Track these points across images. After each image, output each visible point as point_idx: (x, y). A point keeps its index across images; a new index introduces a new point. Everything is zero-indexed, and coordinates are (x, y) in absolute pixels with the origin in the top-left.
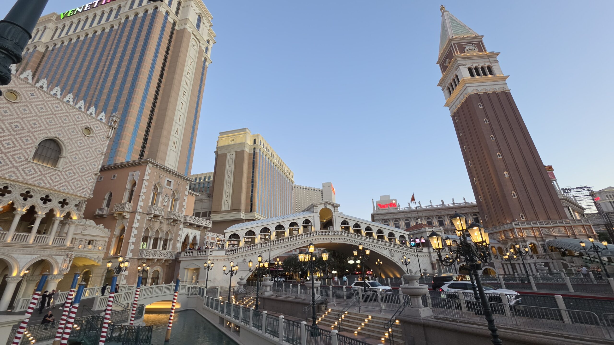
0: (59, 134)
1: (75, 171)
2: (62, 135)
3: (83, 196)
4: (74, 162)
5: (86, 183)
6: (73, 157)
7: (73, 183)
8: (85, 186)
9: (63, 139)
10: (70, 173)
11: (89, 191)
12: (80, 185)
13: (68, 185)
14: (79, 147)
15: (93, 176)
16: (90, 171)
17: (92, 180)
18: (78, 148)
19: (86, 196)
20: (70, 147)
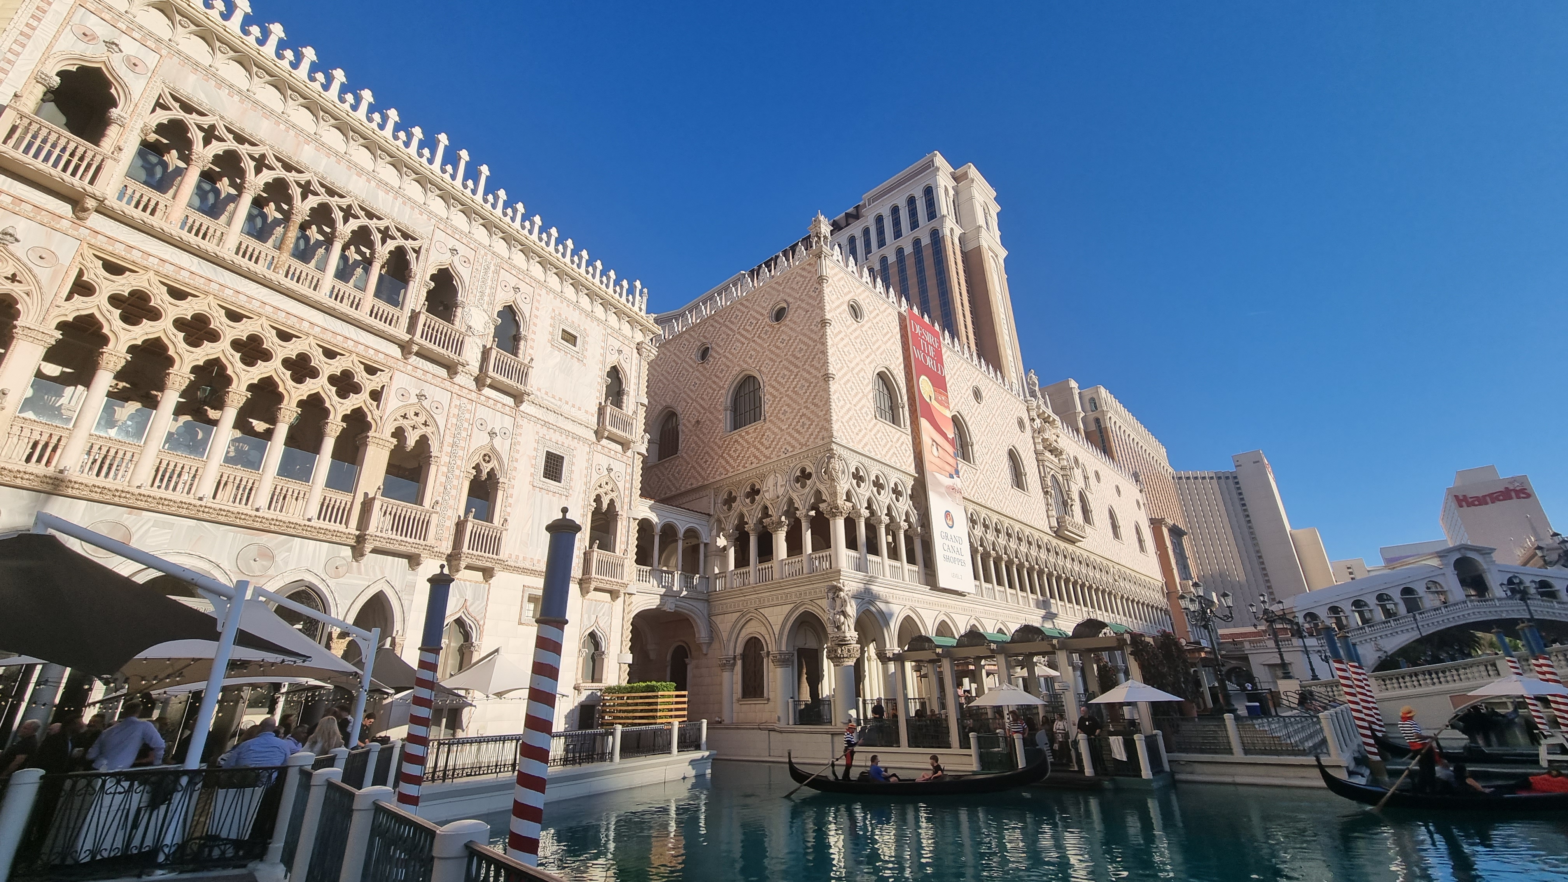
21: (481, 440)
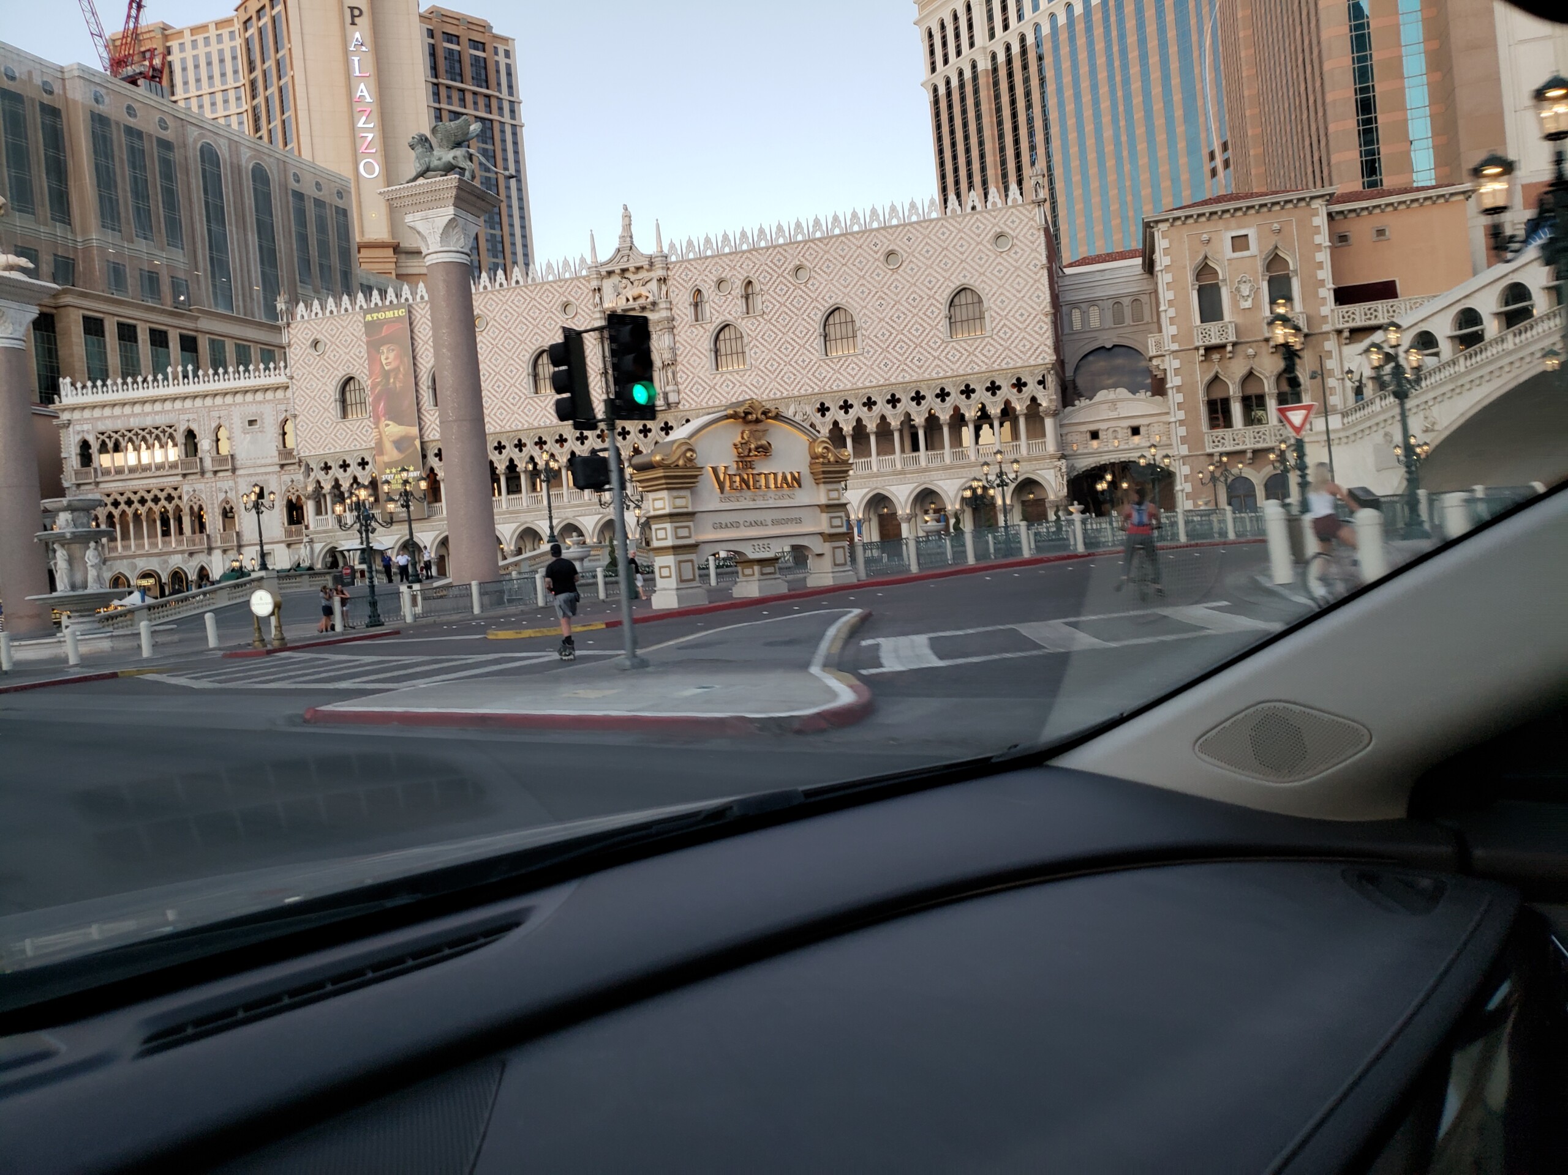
0: (965, 276)
1: (1012, 326)
2: (969, 276)
3: (1041, 362)
4: (1003, 310)
5: (1037, 336)
6: (998, 302)
7: (1016, 347)
8: (1037, 344)
9: (972, 282)
10: (1005, 333)
11: (1047, 349)
12: (1028, 346)
13: (1010, 354)
14: (1000, 279)
15: (1043, 318)
16: (1034, 313)
17: (1045, 327)
18: (998, 282)
19: (1047, 361)
20: (988, 288)
21: (222, 496)
